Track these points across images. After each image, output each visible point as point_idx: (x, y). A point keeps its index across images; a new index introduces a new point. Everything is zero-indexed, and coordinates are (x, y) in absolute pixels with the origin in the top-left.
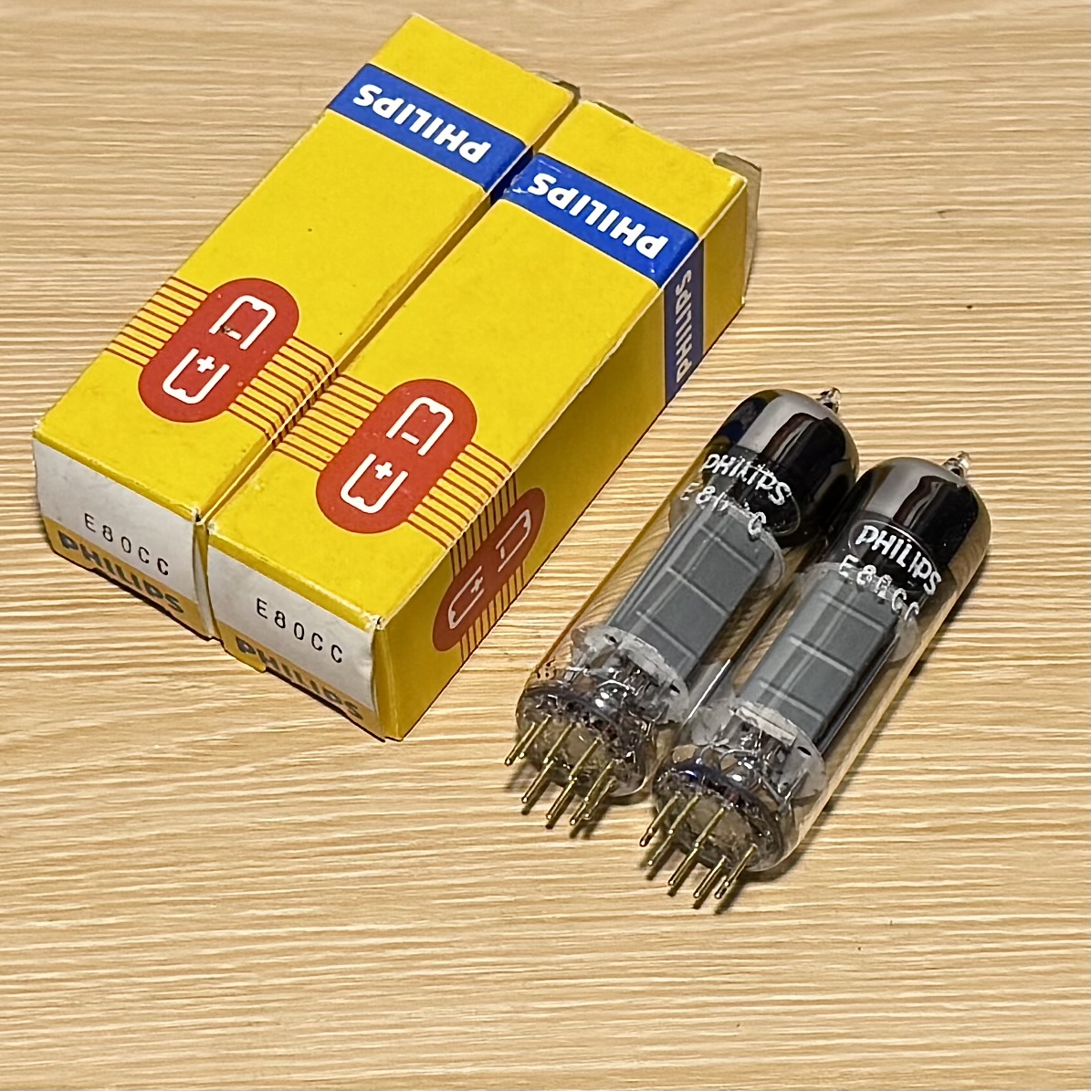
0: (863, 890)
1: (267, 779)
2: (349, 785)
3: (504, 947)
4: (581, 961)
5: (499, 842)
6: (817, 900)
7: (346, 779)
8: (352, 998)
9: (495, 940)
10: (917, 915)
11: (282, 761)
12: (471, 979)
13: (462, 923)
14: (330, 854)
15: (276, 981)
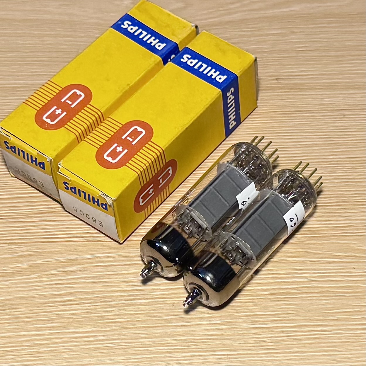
0: (247, 316)
1: (41, 279)
2: (70, 281)
3: (122, 337)
4: (150, 341)
5: (121, 300)
6: (231, 319)
7: (68, 279)
8: (70, 355)
9: (119, 334)
10: (265, 324)
11: (47, 273)
12: (112, 348)
13: (108, 329)
14: (63, 305)
15: (44, 349)
